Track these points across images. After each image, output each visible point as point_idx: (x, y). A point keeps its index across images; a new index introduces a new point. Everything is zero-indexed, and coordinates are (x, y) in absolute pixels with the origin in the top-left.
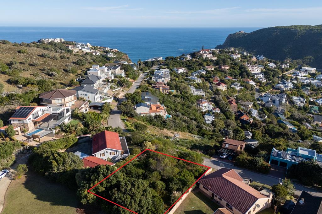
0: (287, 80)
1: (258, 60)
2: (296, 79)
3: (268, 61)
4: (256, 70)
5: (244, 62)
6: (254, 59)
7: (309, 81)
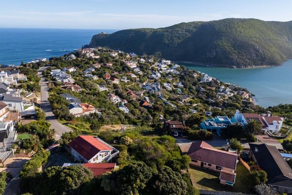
0: (155, 71)
1: (131, 56)
2: (161, 70)
3: (139, 57)
4: (133, 65)
5: (122, 59)
6: (128, 56)
7: (169, 71)
